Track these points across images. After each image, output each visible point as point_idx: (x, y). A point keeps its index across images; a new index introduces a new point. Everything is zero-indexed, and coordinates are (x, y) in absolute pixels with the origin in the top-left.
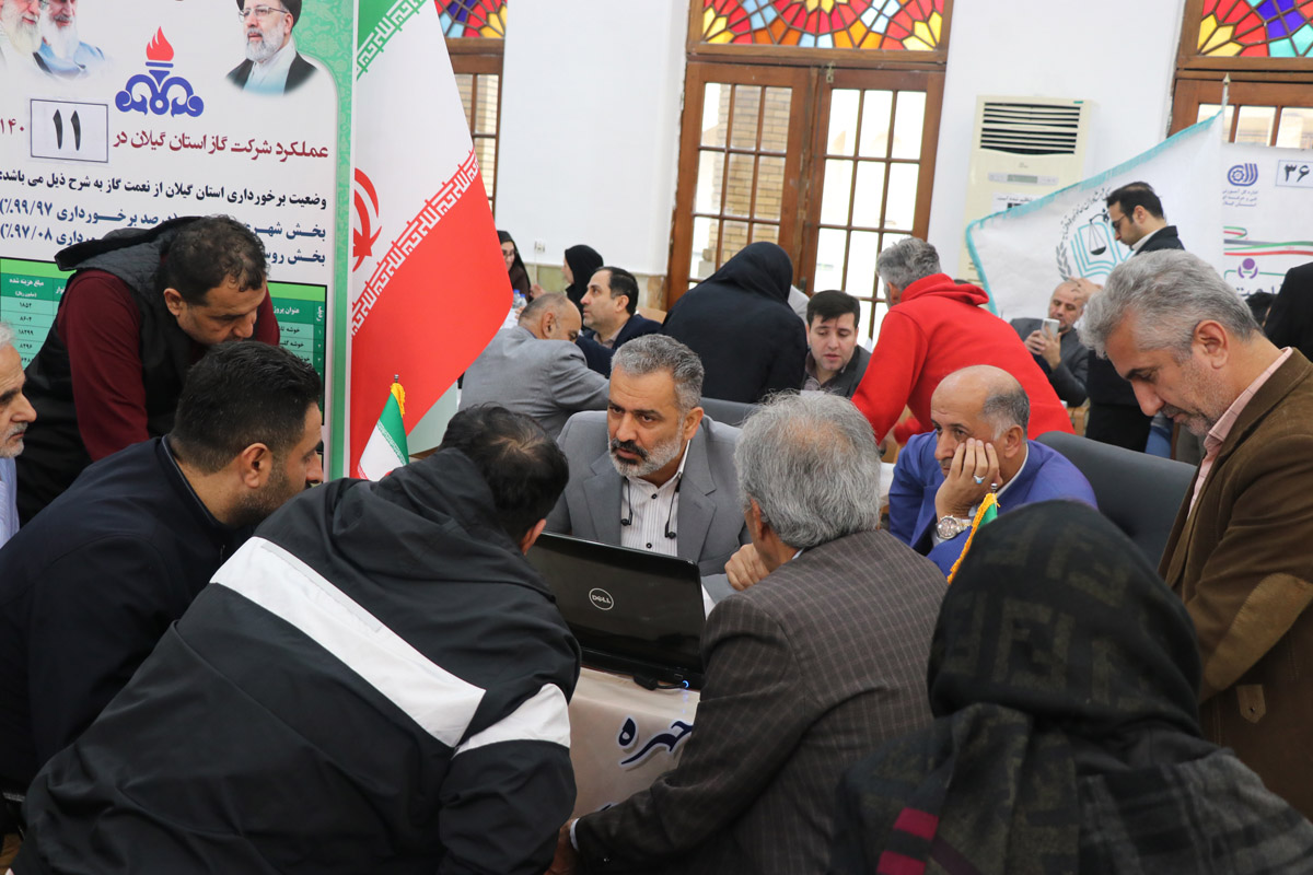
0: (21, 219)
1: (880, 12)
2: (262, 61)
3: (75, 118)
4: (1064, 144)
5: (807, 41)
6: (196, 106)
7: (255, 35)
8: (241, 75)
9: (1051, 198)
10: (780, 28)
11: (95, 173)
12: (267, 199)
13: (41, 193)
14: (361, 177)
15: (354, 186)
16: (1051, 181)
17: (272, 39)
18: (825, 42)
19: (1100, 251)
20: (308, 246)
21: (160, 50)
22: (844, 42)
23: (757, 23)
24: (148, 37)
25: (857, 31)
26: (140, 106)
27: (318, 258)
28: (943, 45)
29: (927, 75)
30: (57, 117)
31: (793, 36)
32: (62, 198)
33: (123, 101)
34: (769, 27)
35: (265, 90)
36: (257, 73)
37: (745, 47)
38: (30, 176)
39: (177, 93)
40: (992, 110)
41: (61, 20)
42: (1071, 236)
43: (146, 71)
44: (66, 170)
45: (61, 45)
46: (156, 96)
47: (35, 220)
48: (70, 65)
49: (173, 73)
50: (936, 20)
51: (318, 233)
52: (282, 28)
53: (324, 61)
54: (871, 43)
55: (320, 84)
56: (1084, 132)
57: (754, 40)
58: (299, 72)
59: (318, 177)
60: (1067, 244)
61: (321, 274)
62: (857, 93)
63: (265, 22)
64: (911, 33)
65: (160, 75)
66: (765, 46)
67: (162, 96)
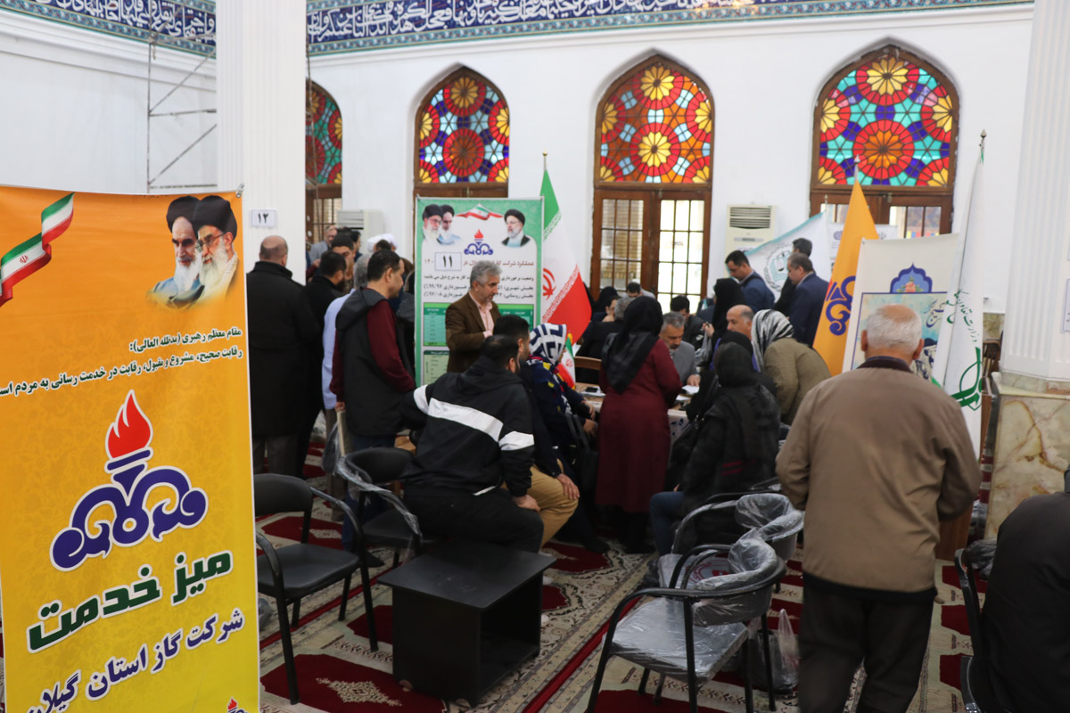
0: (431, 290)
1: (681, 166)
2: (513, 237)
3: (450, 258)
4: (765, 224)
5: (649, 180)
6: (491, 252)
7: (510, 230)
8: (506, 242)
9: (760, 248)
10: (636, 174)
11: (456, 274)
12: (514, 279)
13: (439, 281)
14: (545, 270)
15: (543, 273)
16: (761, 240)
17: (516, 231)
18: (657, 180)
19: (781, 270)
20: (528, 293)
21: (479, 236)
22: (666, 179)
23: (626, 172)
24: (475, 232)
25: (671, 174)
26: (472, 253)
27: (531, 296)
28: (710, 180)
29: (703, 193)
30: (444, 258)
31: (642, 177)
32: (445, 283)
33: (466, 251)
34: (631, 174)
35: (513, 246)
36: (511, 241)
37: (620, 183)
38: (435, 276)
39: (485, 249)
40: (734, 210)
41: (446, 228)
42: (770, 263)
43: (474, 242)
44: (447, 274)
45: (445, 235)
46: (477, 249)
47: (437, 290)
48: (448, 242)
49: (483, 242)
50: (706, 170)
51: (531, 288)
52: (519, 228)
53: (532, 236)
54: (678, 180)
55: (532, 244)
56: (773, 219)
57: (625, 180)
58: (525, 240)
59: (531, 272)
60: (768, 267)
61: (533, 301)
62: (673, 202)
63: (513, 226)
64: (695, 175)
65: (479, 243)
66: (630, 183)
67: (480, 249)
